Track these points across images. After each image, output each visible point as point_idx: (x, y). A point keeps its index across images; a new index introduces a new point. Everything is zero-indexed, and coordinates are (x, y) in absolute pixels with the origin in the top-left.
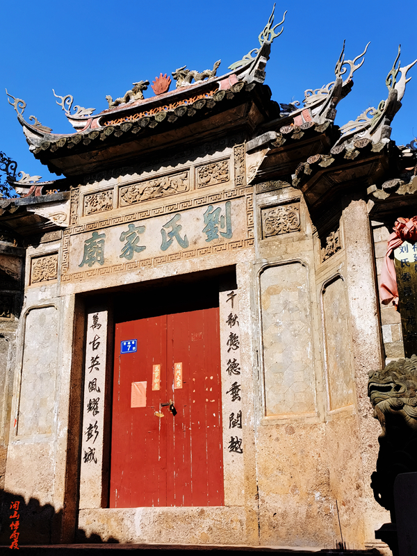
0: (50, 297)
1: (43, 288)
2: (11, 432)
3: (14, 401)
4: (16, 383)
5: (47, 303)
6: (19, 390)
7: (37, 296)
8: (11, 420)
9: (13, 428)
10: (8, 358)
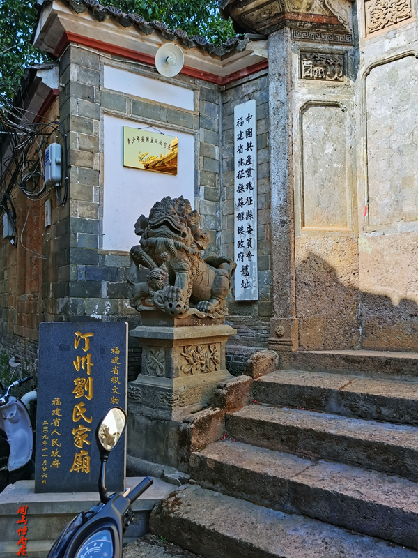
0: (406, 43)
1: (392, 34)
2: (360, 222)
3: (361, 185)
4: (361, 163)
5: (400, 52)
6: (365, 171)
7: (382, 46)
8: (359, 208)
9: (362, 218)
10: (347, 133)
